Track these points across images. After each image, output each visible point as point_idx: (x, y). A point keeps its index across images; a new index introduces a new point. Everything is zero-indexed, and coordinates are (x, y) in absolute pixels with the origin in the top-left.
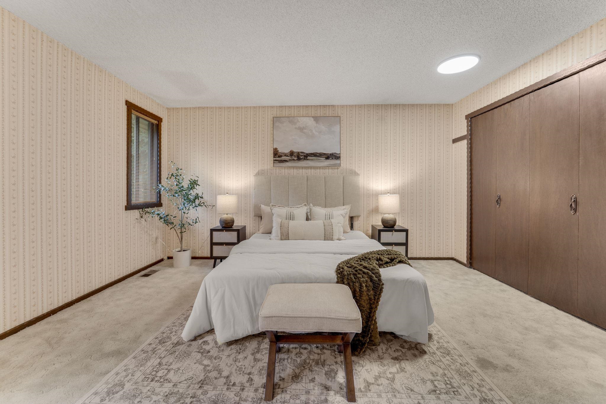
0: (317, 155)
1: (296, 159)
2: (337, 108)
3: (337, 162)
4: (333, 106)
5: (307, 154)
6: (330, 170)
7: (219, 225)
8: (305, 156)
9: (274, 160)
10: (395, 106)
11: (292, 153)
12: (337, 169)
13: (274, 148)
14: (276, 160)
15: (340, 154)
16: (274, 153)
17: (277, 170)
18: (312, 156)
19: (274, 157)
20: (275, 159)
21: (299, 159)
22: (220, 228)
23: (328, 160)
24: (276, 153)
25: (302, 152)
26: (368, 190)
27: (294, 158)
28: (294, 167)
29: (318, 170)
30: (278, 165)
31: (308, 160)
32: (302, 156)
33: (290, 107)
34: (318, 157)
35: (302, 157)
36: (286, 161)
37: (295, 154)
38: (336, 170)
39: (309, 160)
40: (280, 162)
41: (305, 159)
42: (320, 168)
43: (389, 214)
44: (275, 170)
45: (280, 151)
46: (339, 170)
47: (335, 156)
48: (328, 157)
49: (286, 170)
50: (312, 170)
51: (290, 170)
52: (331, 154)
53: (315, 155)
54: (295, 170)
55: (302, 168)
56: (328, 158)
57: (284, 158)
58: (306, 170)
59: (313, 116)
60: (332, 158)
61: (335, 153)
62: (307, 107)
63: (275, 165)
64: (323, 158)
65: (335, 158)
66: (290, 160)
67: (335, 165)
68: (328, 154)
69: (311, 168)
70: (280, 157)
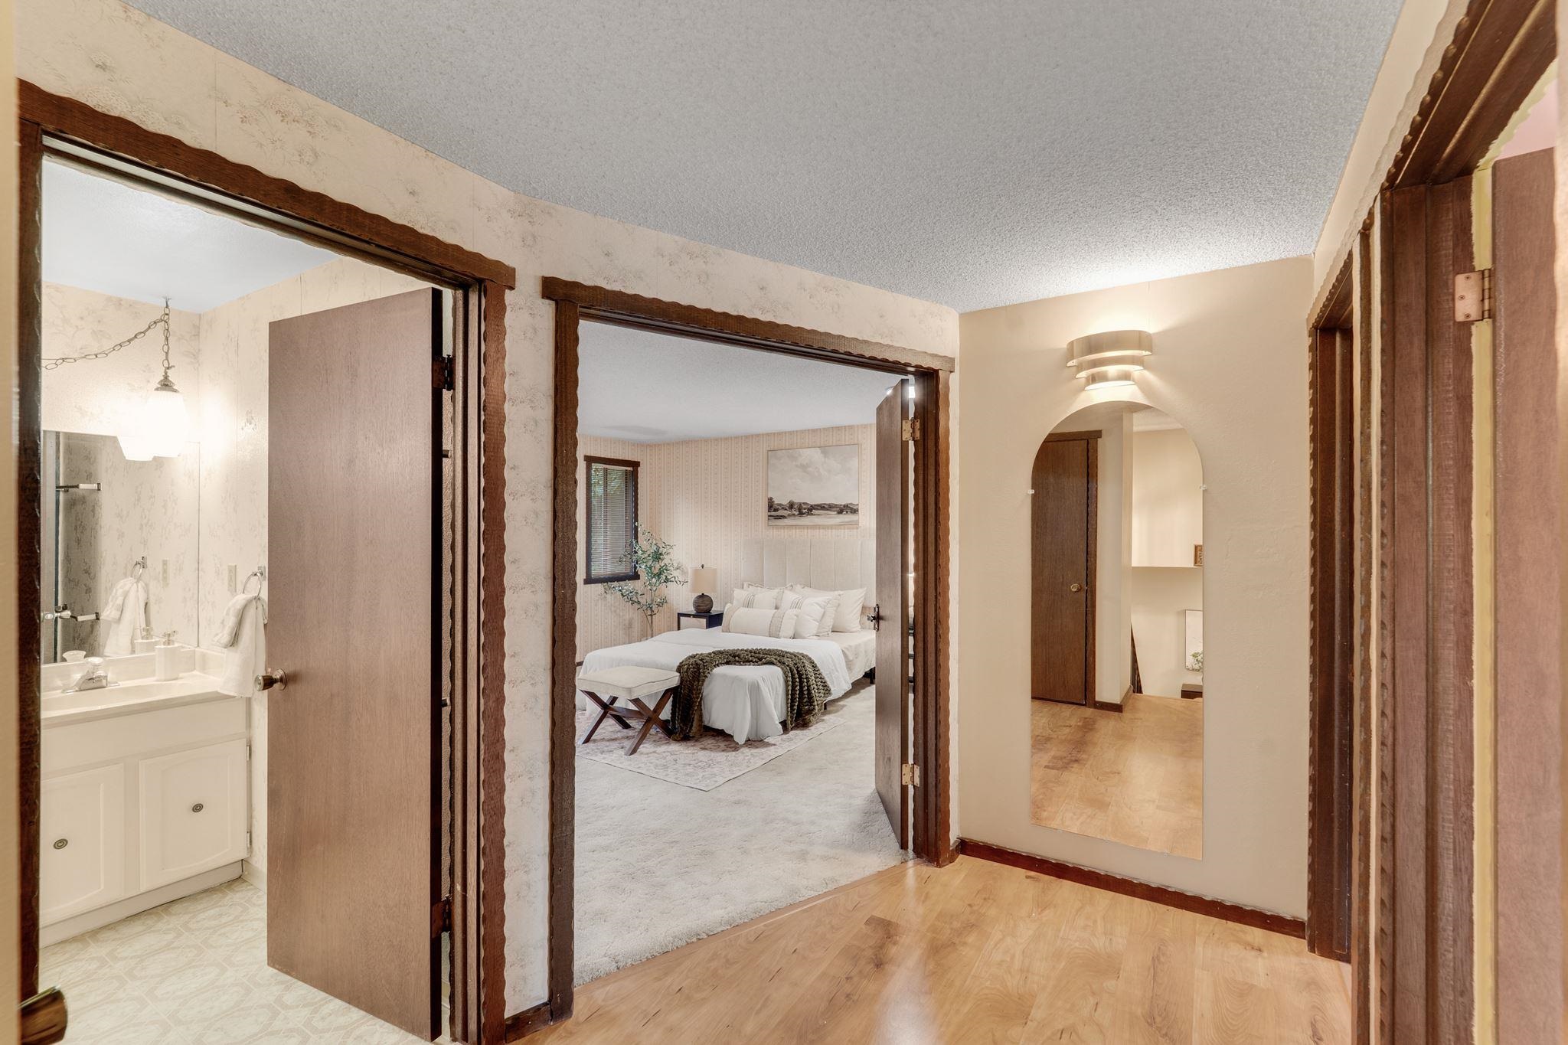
0: (826, 506)
1: (796, 513)
2: (856, 429)
3: (854, 517)
4: (851, 427)
5: (812, 506)
6: (846, 531)
7: (693, 609)
8: (808, 509)
9: (769, 516)
11: (791, 506)
12: (857, 528)
13: (769, 497)
14: (771, 515)
15: (858, 505)
16: (768, 504)
17: (774, 531)
18: (818, 509)
19: (768, 511)
20: (769, 514)
21: (801, 514)
22: (694, 612)
23: (841, 515)
24: (771, 506)
25: (805, 504)
27: (794, 512)
28: (796, 526)
29: (830, 531)
30: (774, 523)
31: (813, 514)
32: (805, 509)
33: (791, 433)
34: (827, 510)
35: (804, 511)
36: (784, 517)
37: (795, 507)
38: (855, 530)
39: (815, 515)
40: (777, 518)
41: (808, 514)
42: (831, 527)
44: (770, 530)
45: (776, 503)
46: (859, 530)
47: (852, 509)
48: (842, 510)
49: (786, 531)
50: (822, 531)
51: (791, 530)
52: (844, 506)
53: (822, 507)
54: (798, 530)
55: (808, 527)
56: (840, 512)
57: (781, 513)
58: (813, 530)
59: (822, 444)
60: (847, 512)
61: (851, 504)
62: (814, 431)
63: (771, 523)
64: (834, 511)
65: (851, 512)
66: (789, 515)
67: (851, 523)
68: (841, 505)
69: (818, 527)
70: (776, 510)
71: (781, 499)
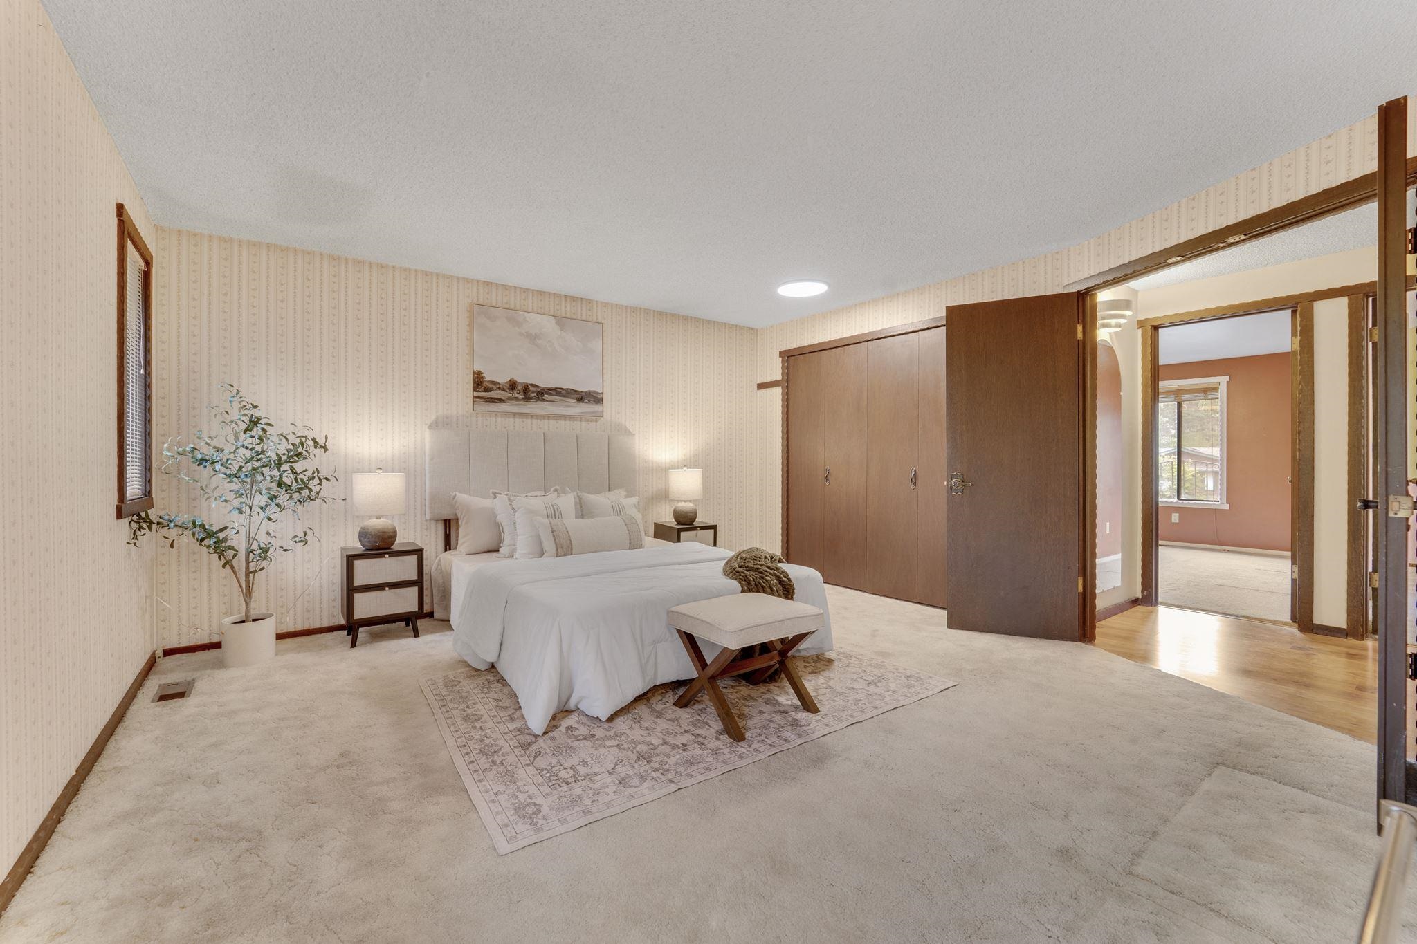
0: (563, 392)
1: (521, 397)
2: (595, 306)
3: (597, 408)
4: (589, 301)
5: (543, 389)
6: (583, 423)
8: (538, 393)
9: (475, 397)
10: (686, 318)
11: (513, 386)
12: (596, 421)
13: (475, 370)
14: (479, 397)
15: (602, 393)
16: (474, 380)
17: (480, 419)
18: (551, 394)
19: (475, 391)
20: (476, 394)
21: (527, 398)
22: (367, 551)
23: (581, 404)
24: (479, 382)
25: (533, 385)
26: (646, 462)
27: (517, 395)
28: (514, 415)
29: (563, 422)
30: (483, 409)
31: (544, 400)
32: (533, 392)
33: (506, 288)
34: (564, 396)
35: (533, 395)
36: (500, 400)
37: (519, 388)
38: (595, 424)
39: (547, 401)
40: (489, 402)
41: (538, 399)
42: (565, 418)
43: (684, 501)
44: (474, 419)
45: (488, 379)
46: (598, 423)
47: (595, 397)
48: (581, 397)
49: (500, 419)
50: (552, 422)
51: (507, 419)
52: (586, 393)
53: (557, 392)
54: (517, 420)
55: (532, 416)
56: (580, 400)
57: (495, 393)
58: (539, 421)
59: (552, 313)
60: (589, 401)
61: (594, 392)
62: (540, 293)
63: (478, 407)
64: (573, 398)
65: (594, 402)
66: (509, 399)
67: (594, 415)
68: (582, 392)
69: (549, 417)
70: (487, 390)
71: (498, 374)
